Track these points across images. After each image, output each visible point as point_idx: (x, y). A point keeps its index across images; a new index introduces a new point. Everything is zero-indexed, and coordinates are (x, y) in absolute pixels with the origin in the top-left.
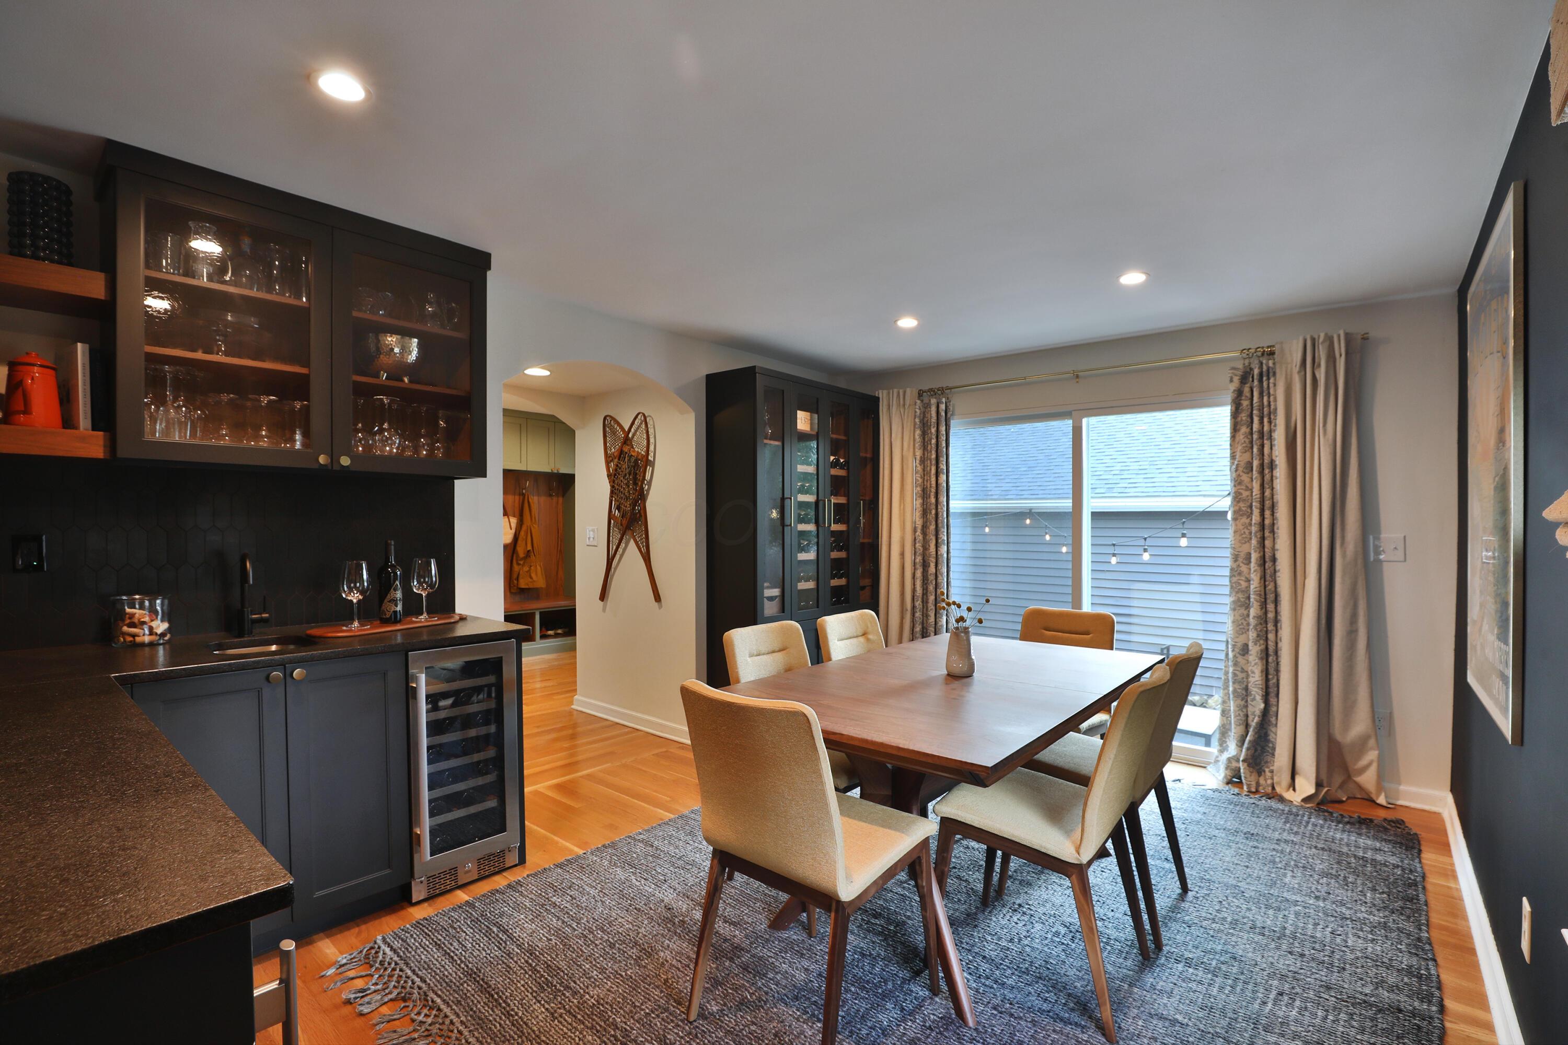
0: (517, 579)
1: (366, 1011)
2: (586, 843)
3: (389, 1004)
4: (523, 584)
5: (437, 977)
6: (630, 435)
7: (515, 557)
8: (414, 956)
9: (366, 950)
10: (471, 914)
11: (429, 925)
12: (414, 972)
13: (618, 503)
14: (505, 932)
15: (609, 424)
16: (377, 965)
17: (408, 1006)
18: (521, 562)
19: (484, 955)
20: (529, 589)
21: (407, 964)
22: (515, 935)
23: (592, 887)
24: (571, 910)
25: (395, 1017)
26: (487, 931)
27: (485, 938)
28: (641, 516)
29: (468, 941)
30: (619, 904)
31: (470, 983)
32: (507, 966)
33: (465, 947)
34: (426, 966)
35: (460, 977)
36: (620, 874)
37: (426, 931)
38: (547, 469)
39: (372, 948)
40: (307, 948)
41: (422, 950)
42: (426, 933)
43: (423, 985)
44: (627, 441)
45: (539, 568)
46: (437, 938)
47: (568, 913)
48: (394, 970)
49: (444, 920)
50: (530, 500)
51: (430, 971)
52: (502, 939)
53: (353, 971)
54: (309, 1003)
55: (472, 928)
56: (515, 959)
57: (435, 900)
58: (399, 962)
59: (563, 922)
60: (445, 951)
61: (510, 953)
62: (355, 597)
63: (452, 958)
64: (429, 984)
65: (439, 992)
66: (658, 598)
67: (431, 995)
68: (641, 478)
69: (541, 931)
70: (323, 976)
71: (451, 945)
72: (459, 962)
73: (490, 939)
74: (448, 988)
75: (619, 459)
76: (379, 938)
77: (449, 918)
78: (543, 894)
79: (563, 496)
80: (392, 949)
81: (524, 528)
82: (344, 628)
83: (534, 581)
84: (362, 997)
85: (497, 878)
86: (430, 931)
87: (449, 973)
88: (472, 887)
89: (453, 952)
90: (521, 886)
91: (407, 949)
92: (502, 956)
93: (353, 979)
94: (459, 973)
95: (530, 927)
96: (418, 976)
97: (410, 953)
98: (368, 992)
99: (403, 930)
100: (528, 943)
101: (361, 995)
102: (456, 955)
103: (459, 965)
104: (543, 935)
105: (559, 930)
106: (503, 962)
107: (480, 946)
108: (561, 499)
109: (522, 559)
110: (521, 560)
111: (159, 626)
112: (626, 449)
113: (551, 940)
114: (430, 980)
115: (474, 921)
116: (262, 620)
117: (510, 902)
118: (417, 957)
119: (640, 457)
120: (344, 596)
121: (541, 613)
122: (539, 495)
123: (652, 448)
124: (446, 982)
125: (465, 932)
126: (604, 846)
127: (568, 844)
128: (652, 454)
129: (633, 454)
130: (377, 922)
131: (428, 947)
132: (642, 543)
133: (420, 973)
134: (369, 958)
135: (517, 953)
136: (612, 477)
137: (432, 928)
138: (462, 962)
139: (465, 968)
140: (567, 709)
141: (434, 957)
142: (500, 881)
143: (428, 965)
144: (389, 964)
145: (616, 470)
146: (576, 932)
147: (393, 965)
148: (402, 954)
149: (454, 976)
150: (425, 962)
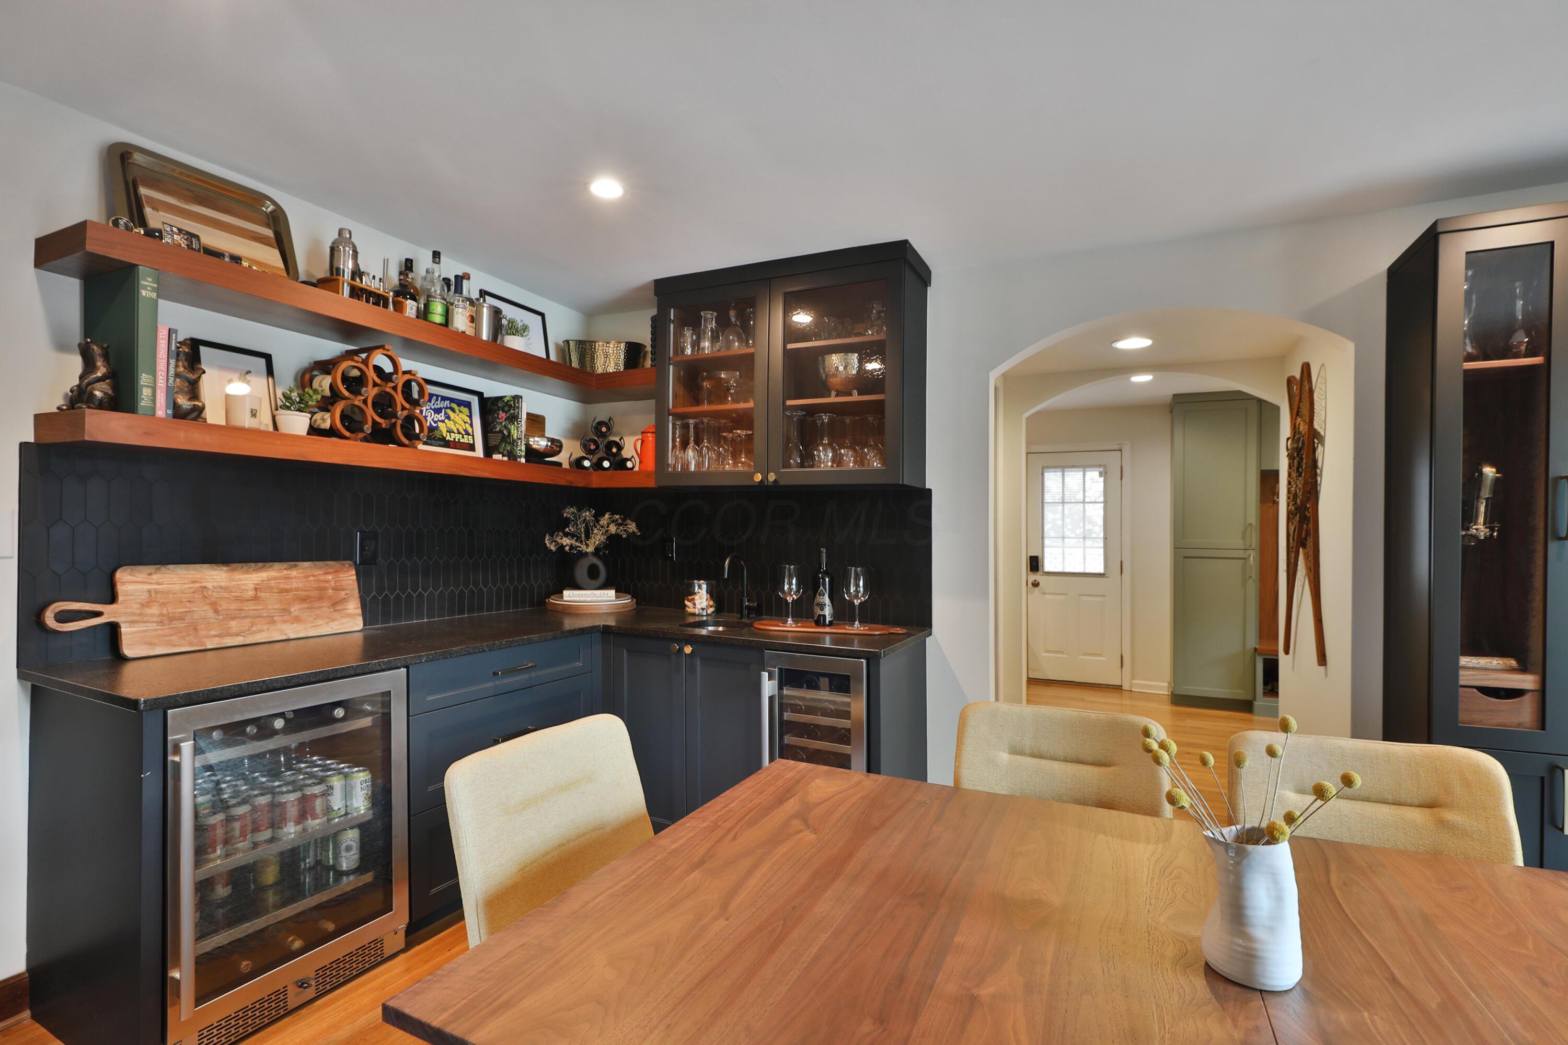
44: (1298, 410)
82: (781, 623)
112: (1297, 423)
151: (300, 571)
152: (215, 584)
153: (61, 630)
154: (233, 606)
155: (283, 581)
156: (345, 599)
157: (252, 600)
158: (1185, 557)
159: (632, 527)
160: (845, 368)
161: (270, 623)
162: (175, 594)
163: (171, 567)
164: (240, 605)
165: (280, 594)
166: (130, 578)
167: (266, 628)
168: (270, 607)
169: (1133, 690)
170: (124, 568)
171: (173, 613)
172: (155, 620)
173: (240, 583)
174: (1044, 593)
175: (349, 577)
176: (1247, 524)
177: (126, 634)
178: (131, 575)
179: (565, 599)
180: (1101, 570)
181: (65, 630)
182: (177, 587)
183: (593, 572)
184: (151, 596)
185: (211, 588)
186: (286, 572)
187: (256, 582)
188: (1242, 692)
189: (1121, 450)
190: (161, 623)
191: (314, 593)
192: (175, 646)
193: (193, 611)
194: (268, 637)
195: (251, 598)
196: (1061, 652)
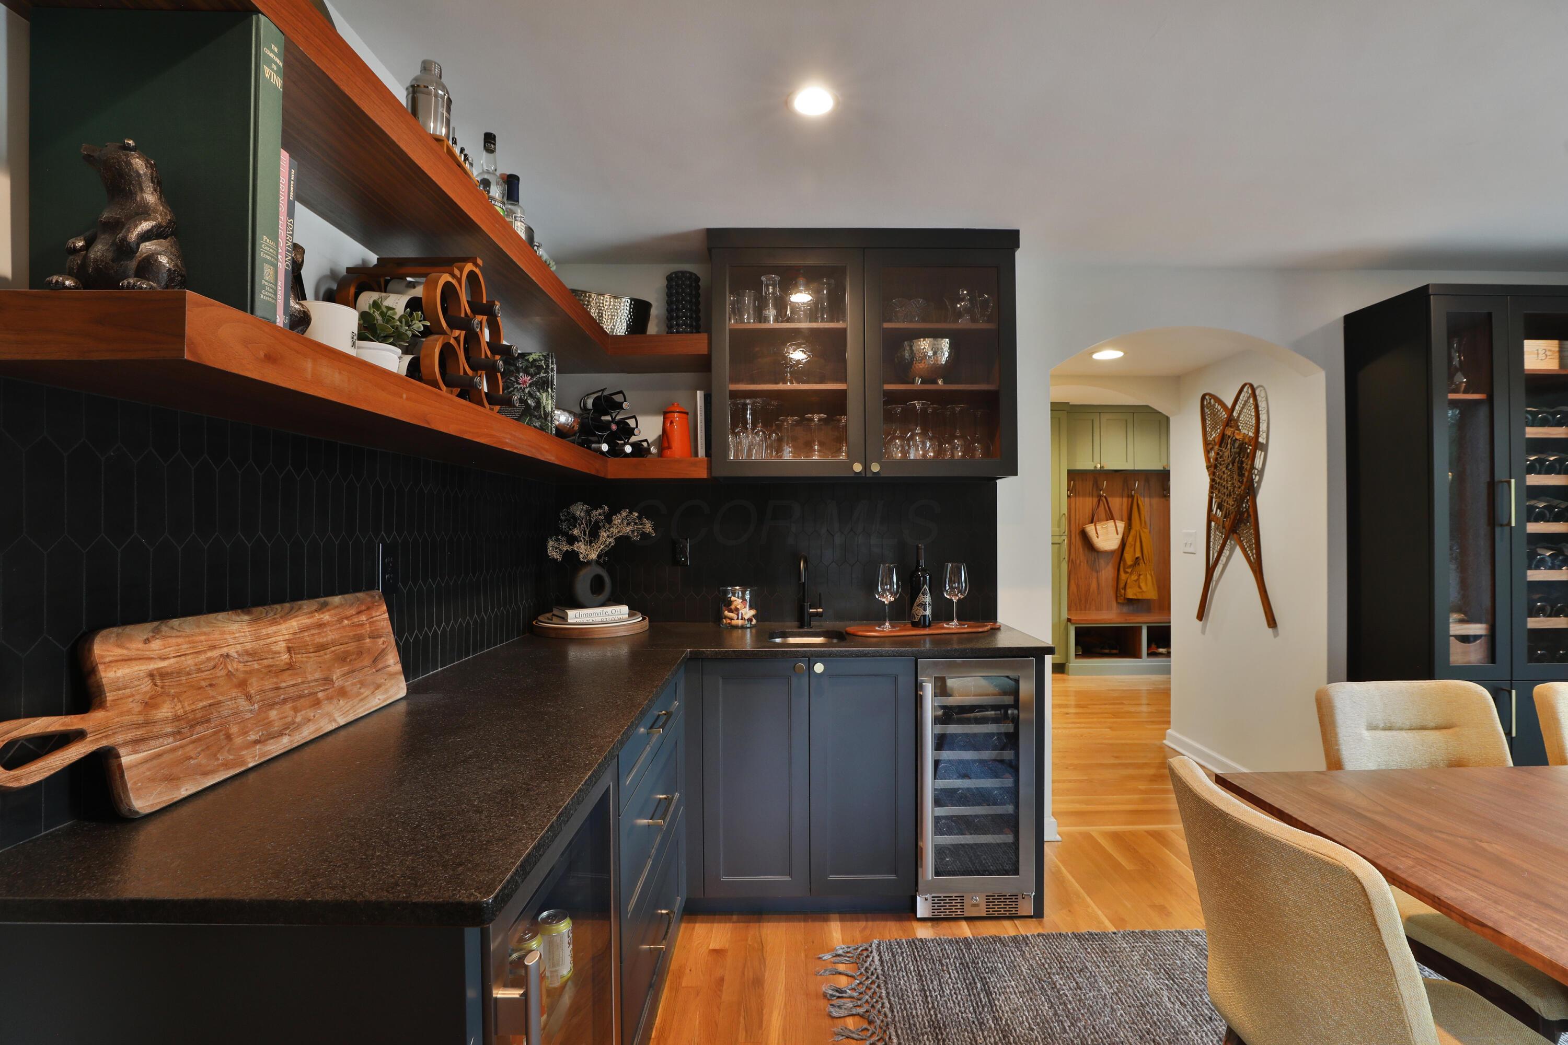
0: (1125, 588)
1: (835, 1014)
2: (1123, 920)
3: (856, 1017)
4: (1130, 594)
5: (905, 1012)
6: (1235, 414)
7: (1122, 565)
8: (894, 976)
9: (861, 949)
10: (964, 955)
11: (921, 949)
12: (888, 993)
13: (1219, 500)
14: (989, 994)
15: (1208, 403)
16: (863, 970)
17: (868, 1030)
18: (1129, 570)
19: (957, 1011)
20: (1138, 600)
21: (886, 983)
22: (996, 1002)
23: (1108, 982)
24: (1070, 1002)
25: (854, 1035)
26: (970, 984)
27: (966, 991)
28: (1249, 515)
29: (949, 985)
30: (1134, 1023)
31: (930, 1037)
32: (974, 1037)
33: (943, 992)
34: (900, 995)
35: (924, 1024)
36: (1150, 981)
37: (916, 954)
39: (867, 950)
40: (822, 923)
41: (904, 974)
42: (915, 957)
43: (890, 1015)
44: (1231, 422)
45: (1149, 577)
46: (922, 967)
47: (1065, 1005)
48: (873, 983)
49: (936, 949)
50: (1139, 502)
51: (901, 1001)
52: (981, 1002)
53: (844, 965)
54: (800, 980)
55: (958, 972)
56: (986, 1033)
57: (940, 923)
58: (880, 976)
59: (1056, 1014)
60: (924, 986)
61: (983, 1023)
62: (888, 599)
63: (927, 997)
64: (895, 1016)
65: (899, 1032)
66: (1272, 622)
67: (892, 1030)
68: (1248, 467)
69: (1026, 1013)
70: (820, 958)
71: (932, 982)
72: (930, 1006)
73: (970, 995)
74: (909, 1031)
75: (1220, 446)
76: (876, 941)
77: (941, 950)
78: (1046, 966)
80: (881, 960)
81: (1133, 532)
82: (877, 628)
83: (1144, 592)
84: (839, 997)
85: (1007, 924)
86: (919, 956)
87: (917, 1013)
88: (979, 924)
89: (930, 991)
90: (1027, 944)
91: (892, 966)
92: (973, 1022)
93: (840, 973)
94: (925, 1019)
95: (1017, 1001)
96: (889, 1000)
97: (893, 971)
98: (844, 995)
99: (898, 943)
100: (1006, 1020)
101: (838, 994)
102: (931, 996)
103: (929, 1010)
104: (1027, 1018)
105: (1047, 1021)
106: (972, 1031)
107: (956, 998)
110: (1128, 568)
111: (746, 613)
112: (1229, 432)
113: (1032, 1030)
114: (898, 1013)
115: (963, 964)
116: (817, 614)
117: (1008, 960)
118: (897, 979)
119: (1247, 440)
120: (877, 597)
121: (1147, 628)
122: (1150, 497)
123: (1263, 427)
124: (909, 1022)
125: (950, 974)
126: (1142, 932)
127: (1100, 913)
128: (1265, 435)
129: (1238, 437)
130: (883, 923)
131: (911, 973)
132: (1251, 551)
133: (892, 998)
134: (859, 959)
135: (990, 1027)
136: (1213, 468)
137: (923, 953)
138: (933, 1007)
139: (934, 1016)
140: (1157, 742)
141: (911, 988)
142: (1008, 929)
143: (903, 995)
144: (872, 974)
145: (1216, 459)
146: (1066, 1035)
147: (874, 978)
148: (886, 969)
149: (920, 1020)
150: (901, 989)
151: (333, 612)
152: (239, 647)
153: (15, 785)
154: (269, 684)
155: (317, 631)
156: (383, 650)
157: (288, 669)
159: (648, 527)
160: (935, 353)
161: (314, 705)
162: (189, 674)
163: (175, 622)
164: (275, 680)
165: (317, 654)
166: (118, 652)
167: (312, 714)
168: (310, 678)
170: (104, 632)
171: (193, 711)
172: (169, 730)
173: (269, 641)
175: (381, 616)
177: (131, 767)
178: (119, 646)
179: (569, 621)
181: (25, 783)
182: (189, 661)
183: (597, 585)
184: (156, 685)
185: (236, 656)
186: (317, 616)
187: (287, 637)
190: (177, 734)
191: (352, 647)
192: (205, 774)
193: (219, 703)
194: (317, 730)
195: (287, 667)
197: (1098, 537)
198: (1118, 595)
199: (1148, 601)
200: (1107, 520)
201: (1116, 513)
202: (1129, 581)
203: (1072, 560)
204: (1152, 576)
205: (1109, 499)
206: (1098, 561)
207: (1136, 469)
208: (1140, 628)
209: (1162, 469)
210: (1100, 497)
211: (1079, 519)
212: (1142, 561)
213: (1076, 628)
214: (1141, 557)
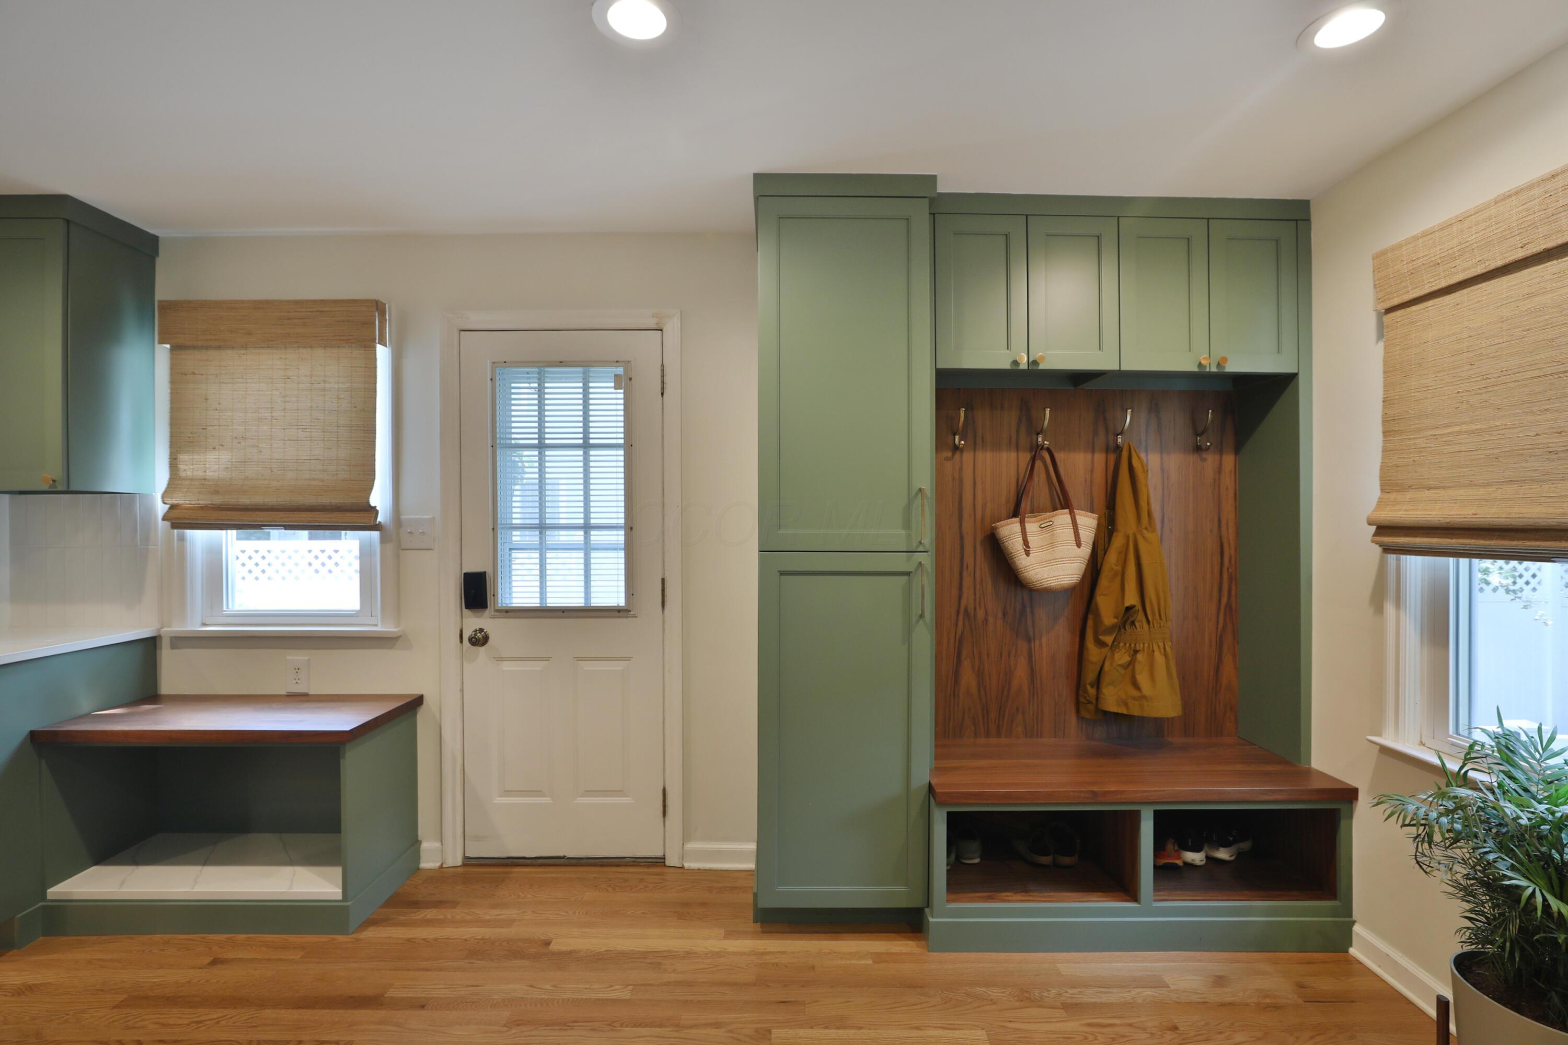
0: (1098, 683)
4: (1111, 700)
7: (1090, 623)
18: (1109, 639)
20: (1129, 718)
38: (1185, 363)
45: (1159, 658)
50: (1135, 462)
79: (1237, 450)
81: (1118, 541)
83: (1144, 697)
108: (1229, 460)
109: (1109, 630)
110: (1106, 633)
121: (1158, 815)
122: (1163, 449)
158: (782, 573)
169: (686, 865)
174: (501, 659)
176: (914, 490)
180: (618, 599)
188: (902, 889)
189: (661, 330)
196: (538, 793)
197: (1028, 554)
198: (1082, 700)
199: (1159, 724)
200: (1055, 509)
201: (1076, 491)
202: (1107, 667)
203: (966, 610)
204: (1166, 655)
205: (1059, 456)
206: (1032, 612)
207: (1125, 367)
208: (1133, 818)
209: (1195, 369)
210: (1036, 450)
211: (984, 506)
212: (1141, 616)
213: (950, 814)
214: (1139, 607)
